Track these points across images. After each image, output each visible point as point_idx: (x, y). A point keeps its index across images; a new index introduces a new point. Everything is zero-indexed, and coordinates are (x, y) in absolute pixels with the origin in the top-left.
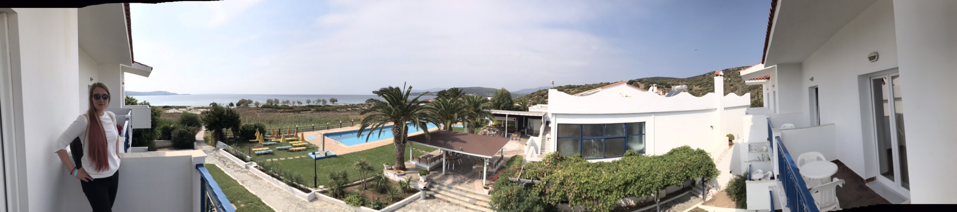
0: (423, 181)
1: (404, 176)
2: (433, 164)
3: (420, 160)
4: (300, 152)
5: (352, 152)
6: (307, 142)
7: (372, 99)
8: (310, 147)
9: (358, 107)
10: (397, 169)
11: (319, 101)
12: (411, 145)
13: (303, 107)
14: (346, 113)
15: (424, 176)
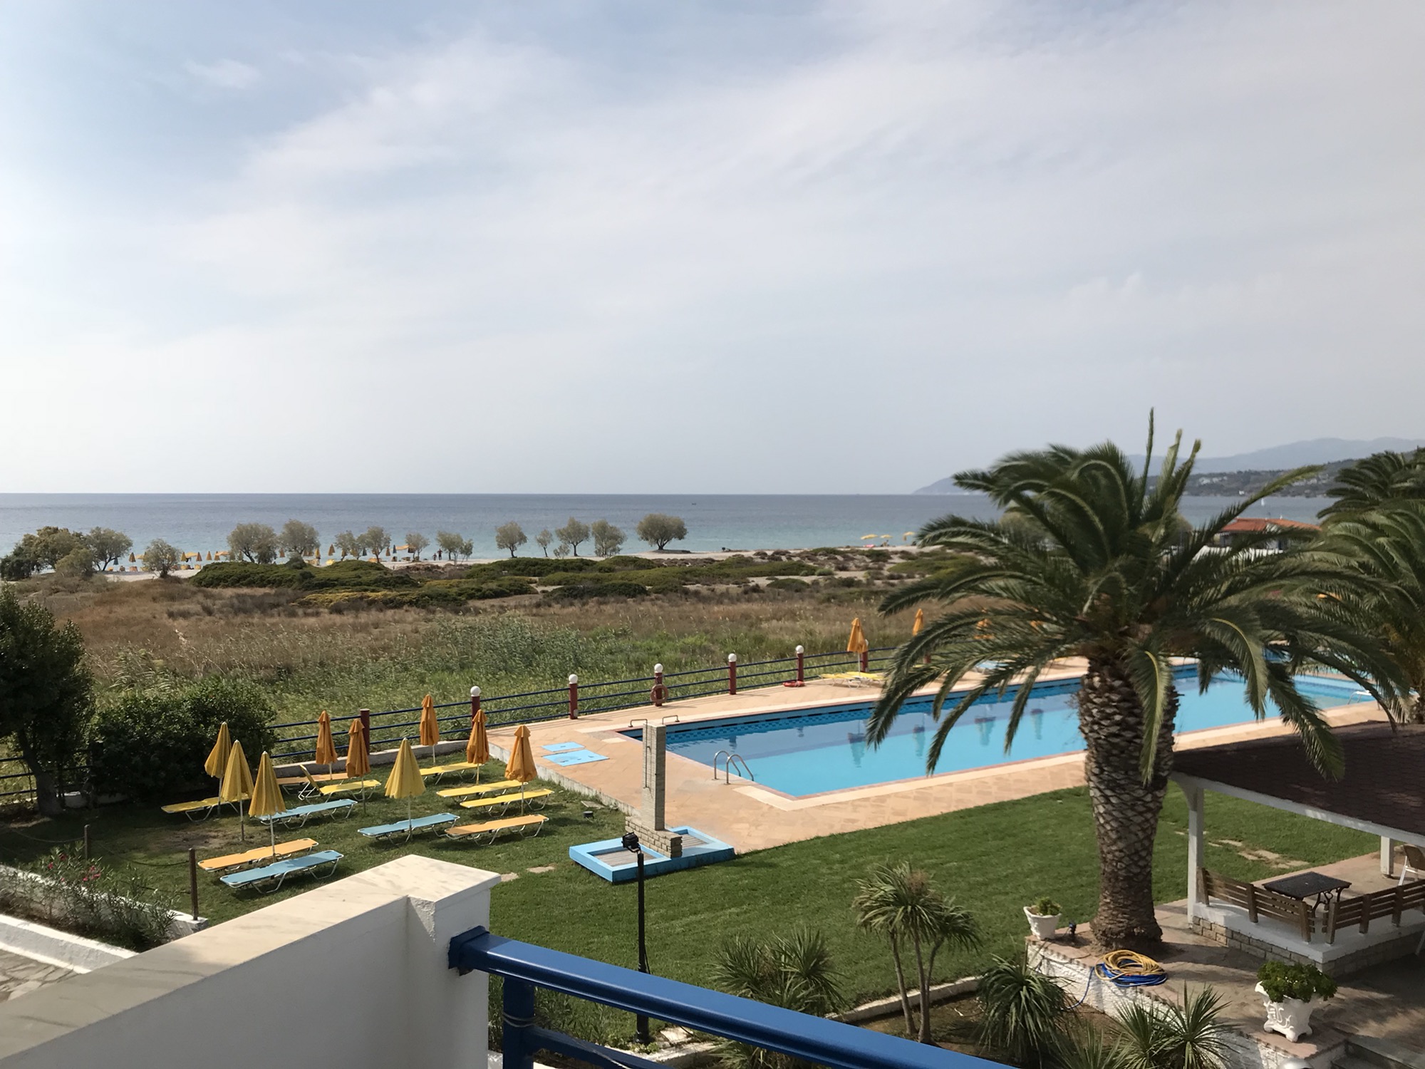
0: (1290, 1034)
1: (1156, 990)
2: (1351, 937)
3: (1255, 902)
4: (518, 847)
5: (825, 833)
6: (550, 784)
7: (957, 522)
8: (570, 810)
9: (811, 572)
10: (1109, 940)
11: (575, 534)
12: (1196, 802)
13: (482, 569)
14: (744, 607)
15: (1297, 1003)
